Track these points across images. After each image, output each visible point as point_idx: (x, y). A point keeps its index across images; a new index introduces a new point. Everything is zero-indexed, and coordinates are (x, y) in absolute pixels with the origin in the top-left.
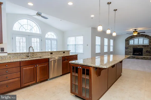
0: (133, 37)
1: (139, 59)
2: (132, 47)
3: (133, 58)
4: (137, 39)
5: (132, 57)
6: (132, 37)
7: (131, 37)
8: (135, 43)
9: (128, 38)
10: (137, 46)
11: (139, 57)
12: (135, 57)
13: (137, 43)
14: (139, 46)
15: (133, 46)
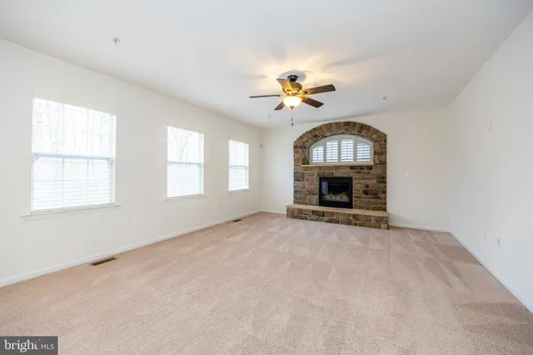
0: (317, 133)
1: (337, 222)
2: (316, 173)
3: (318, 216)
4: (335, 143)
5: (313, 212)
6: (317, 135)
7: (310, 132)
8: (343, 156)
9: (301, 137)
10: (332, 167)
11: (337, 213)
12: (323, 214)
13: (335, 157)
14: (338, 167)
15: (320, 168)
